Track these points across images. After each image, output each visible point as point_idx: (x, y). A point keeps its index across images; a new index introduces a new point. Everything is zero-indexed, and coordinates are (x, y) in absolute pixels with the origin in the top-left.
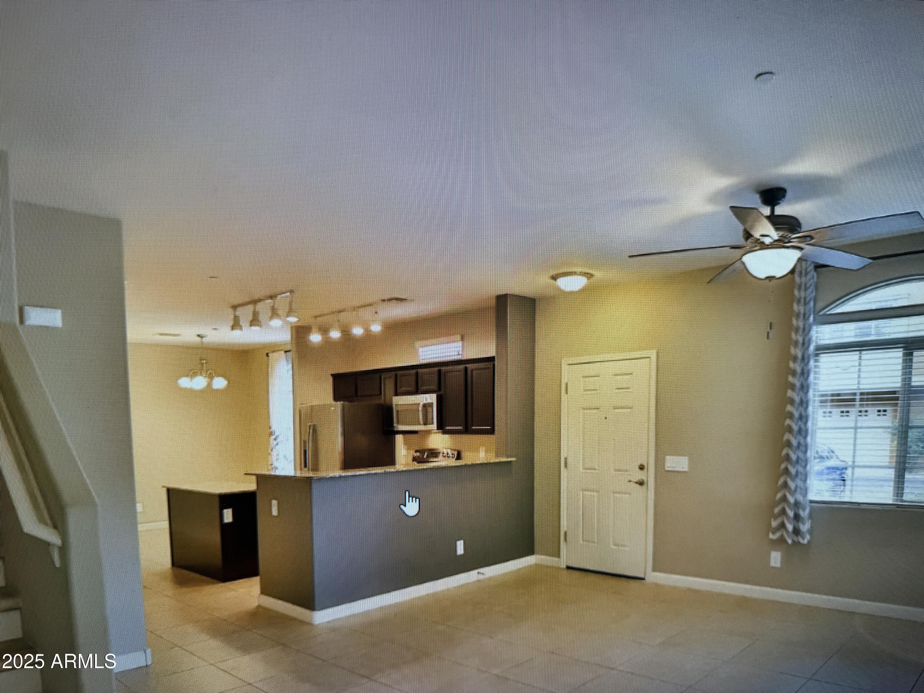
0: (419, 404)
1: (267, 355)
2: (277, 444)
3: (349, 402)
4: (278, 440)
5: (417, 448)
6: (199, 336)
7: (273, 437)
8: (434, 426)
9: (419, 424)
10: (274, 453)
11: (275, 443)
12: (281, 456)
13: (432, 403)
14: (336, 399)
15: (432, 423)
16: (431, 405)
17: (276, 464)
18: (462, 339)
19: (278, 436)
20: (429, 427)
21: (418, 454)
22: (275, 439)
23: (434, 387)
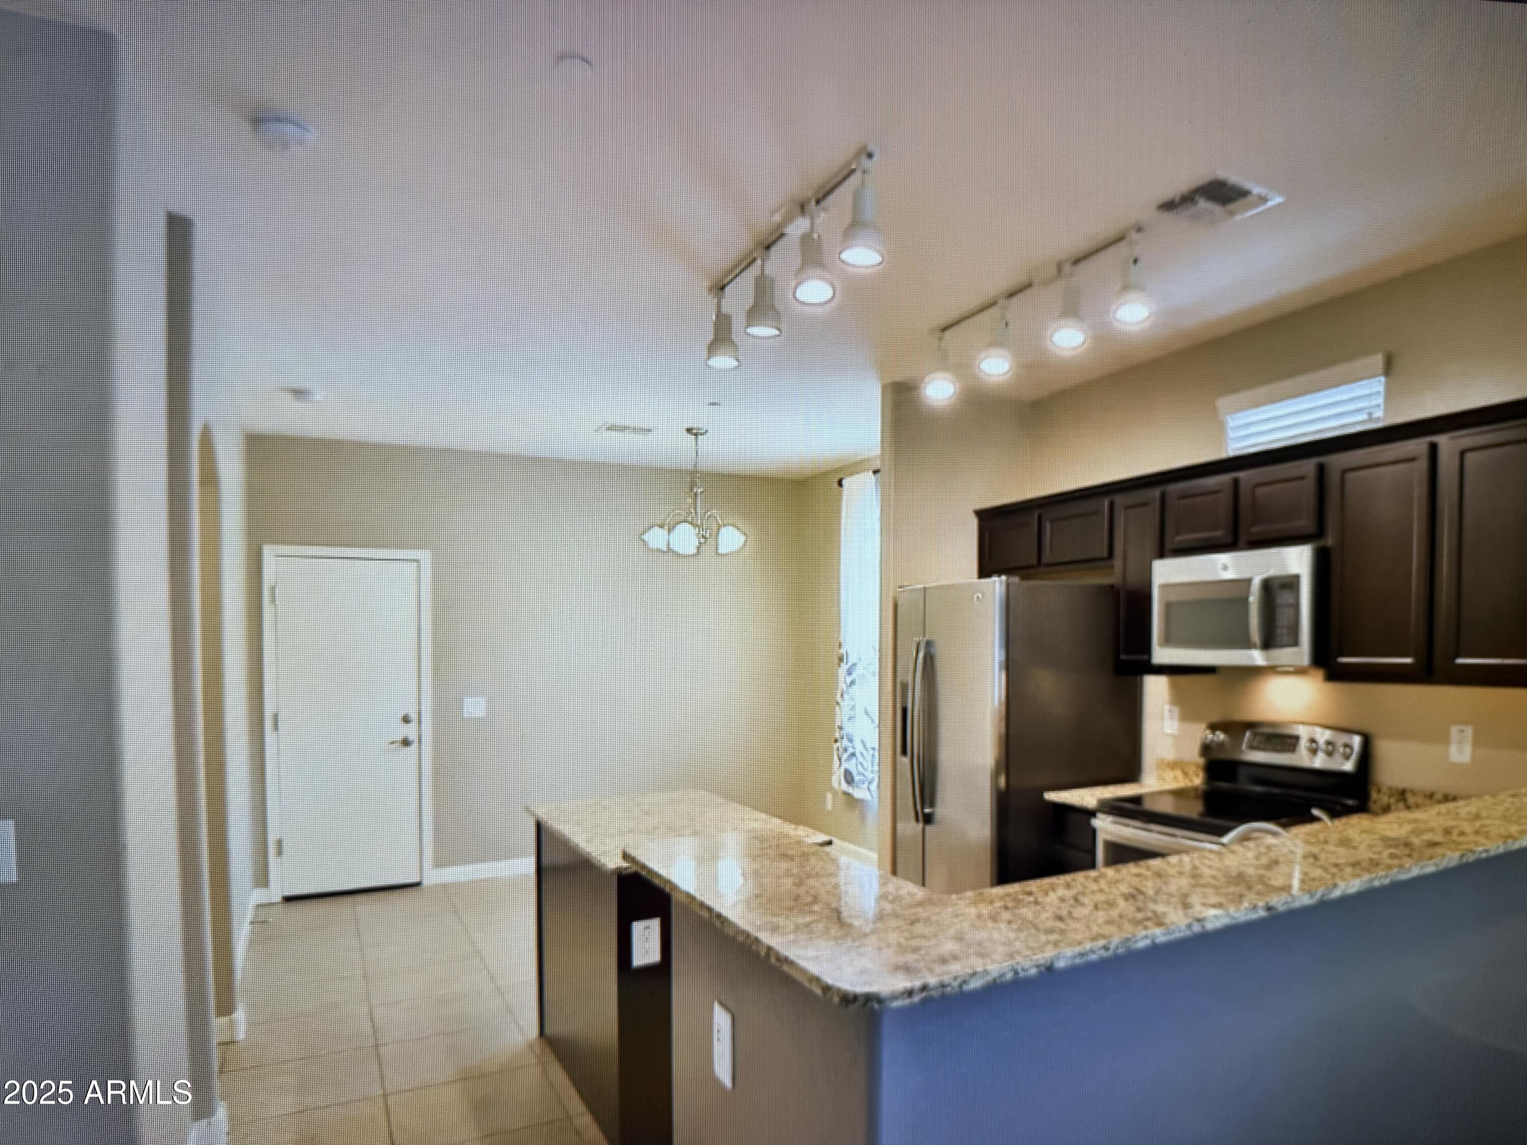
0: (1248, 581)
1: (840, 483)
2: (853, 683)
3: (1024, 578)
4: (854, 675)
5: (1215, 718)
6: (689, 430)
7: (844, 667)
8: (1302, 653)
9: (1245, 643)
10: (845, 704)
11: (849, 679)
12: (859, 712)
13: (1296, 578)
14: (984, 572)
15: (1295, 643)
16: (1292, 583)
17: (848, 728)
18: (1388, 368)
19: (854, 665)
20: (1284, 656)
21: (1221, 736)
22: (849, 673)
23: (1305, 523)
